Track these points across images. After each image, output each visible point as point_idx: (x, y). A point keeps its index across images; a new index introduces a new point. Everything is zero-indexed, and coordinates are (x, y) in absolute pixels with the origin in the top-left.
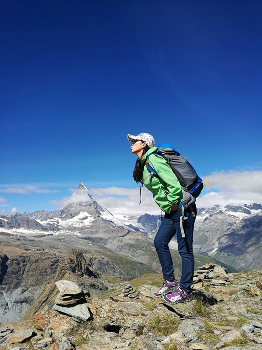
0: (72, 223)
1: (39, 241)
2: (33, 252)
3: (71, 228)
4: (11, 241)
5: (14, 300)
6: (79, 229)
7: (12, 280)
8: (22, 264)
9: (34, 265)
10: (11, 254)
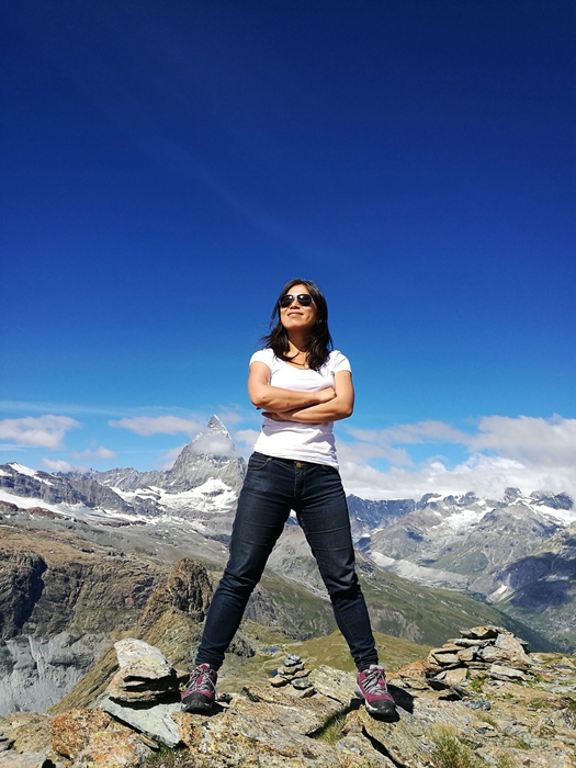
0: (188, 501)
1: (114, 535)
2: (98, 557)
3: (185, 513)
4: (55, 529)
5: (50, 657)
6: (201, 515)
7: (50, 614)
8: (73, 581)
9: (100, 586)
10: (53, 557)
